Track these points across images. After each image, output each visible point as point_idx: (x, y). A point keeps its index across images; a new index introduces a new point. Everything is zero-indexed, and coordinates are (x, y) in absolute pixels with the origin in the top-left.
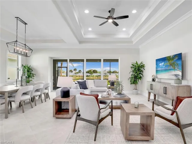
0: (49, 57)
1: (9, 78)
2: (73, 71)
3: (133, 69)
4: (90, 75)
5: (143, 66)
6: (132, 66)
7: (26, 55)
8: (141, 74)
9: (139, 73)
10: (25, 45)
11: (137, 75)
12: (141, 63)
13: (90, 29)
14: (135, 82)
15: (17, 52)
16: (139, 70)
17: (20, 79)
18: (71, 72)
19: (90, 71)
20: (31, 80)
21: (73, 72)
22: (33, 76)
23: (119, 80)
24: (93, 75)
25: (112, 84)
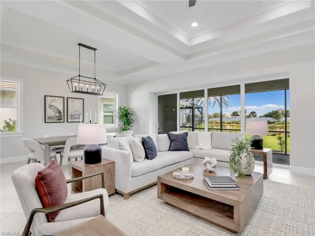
2: (239, 114)
4: (275, 120)
10: (95, 79)
15: (80, 91)
17: (117, 126)
18: (236, 115)
19: (276, 112)
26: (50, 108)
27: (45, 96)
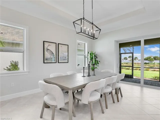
0: (115, 41)
1: (79, 65)
2: (128, 58)
4: (149, 62)
7: (93, 37)
10: (92, 24)
15: (84, 33)
17: (87, 66)
19: (150, 58)
20: (96, 68)
21: (128, 60)
22: (98, 63)
24: (153, 62)
26: (47, 51)
27: (44, 41)
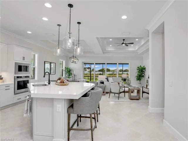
3: (138, 70)
5: (145, 69)
6: (138, 68)
8: (144, 74)
9: (143, 73)
11: (141, 74)
12: (144, 66)
13: (111, 46)
14: (139, 79)
16: (142, 71)
17: (64, 76)
23: (129, 77)
25: (125, 80)
